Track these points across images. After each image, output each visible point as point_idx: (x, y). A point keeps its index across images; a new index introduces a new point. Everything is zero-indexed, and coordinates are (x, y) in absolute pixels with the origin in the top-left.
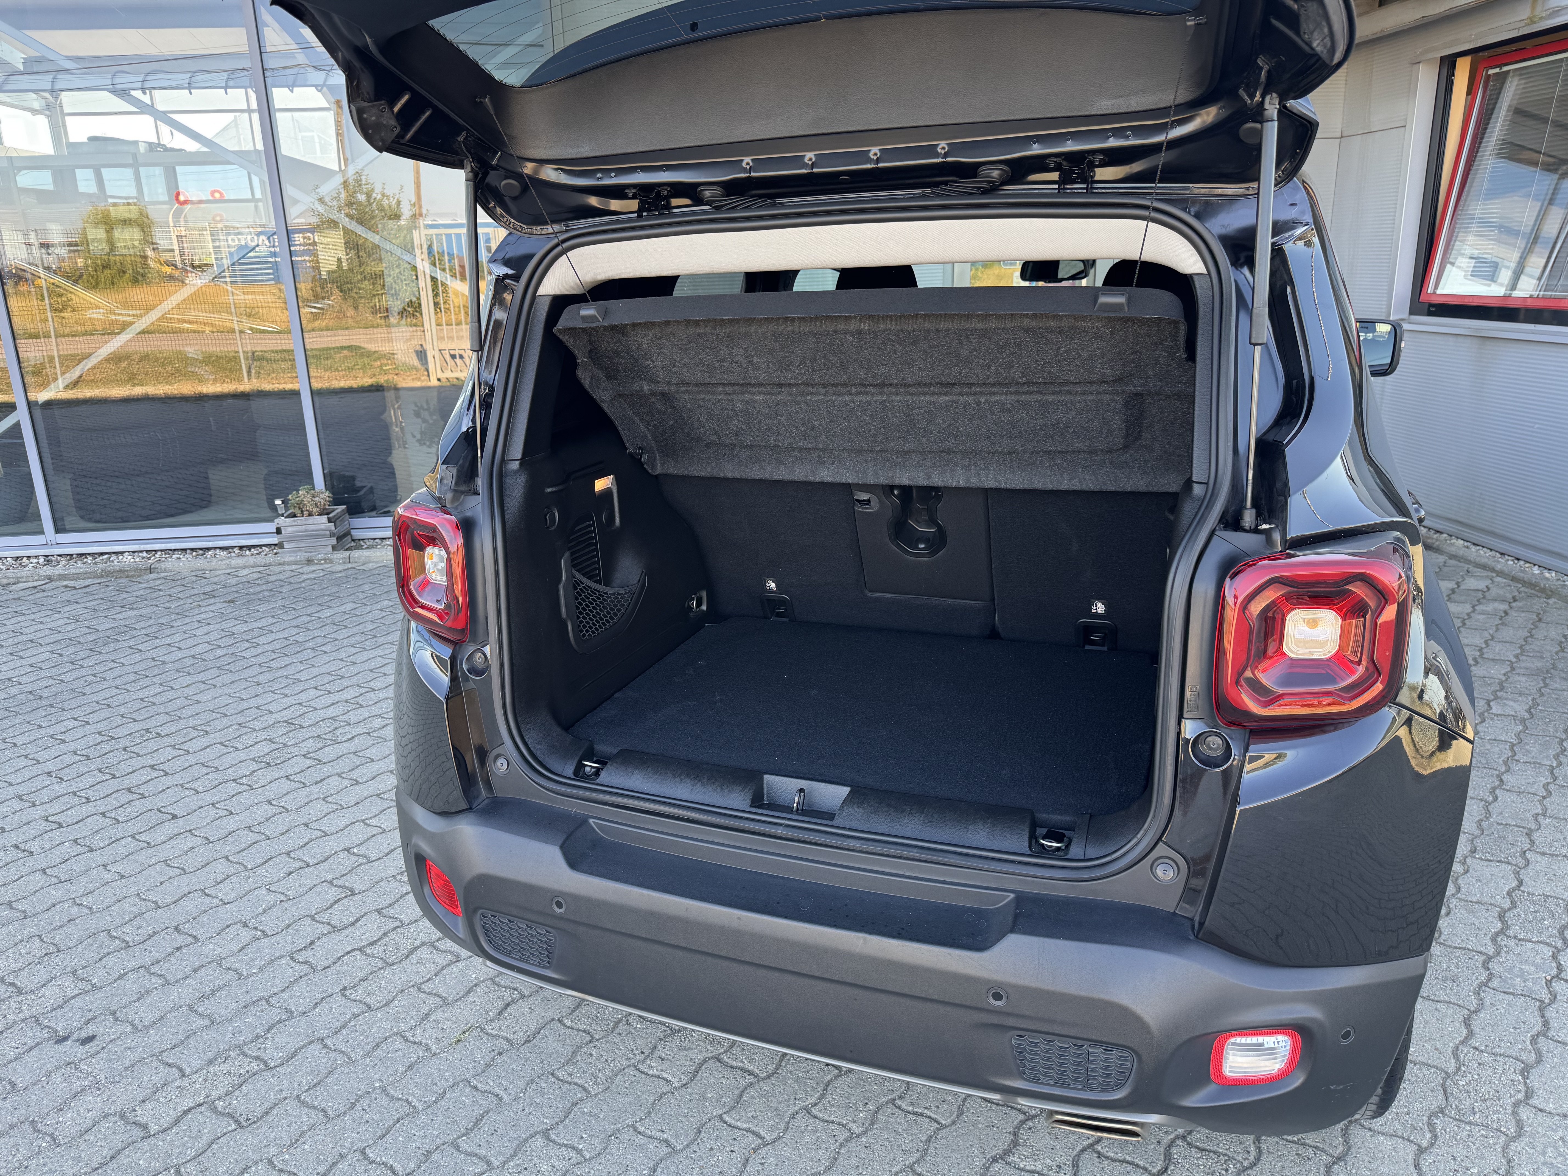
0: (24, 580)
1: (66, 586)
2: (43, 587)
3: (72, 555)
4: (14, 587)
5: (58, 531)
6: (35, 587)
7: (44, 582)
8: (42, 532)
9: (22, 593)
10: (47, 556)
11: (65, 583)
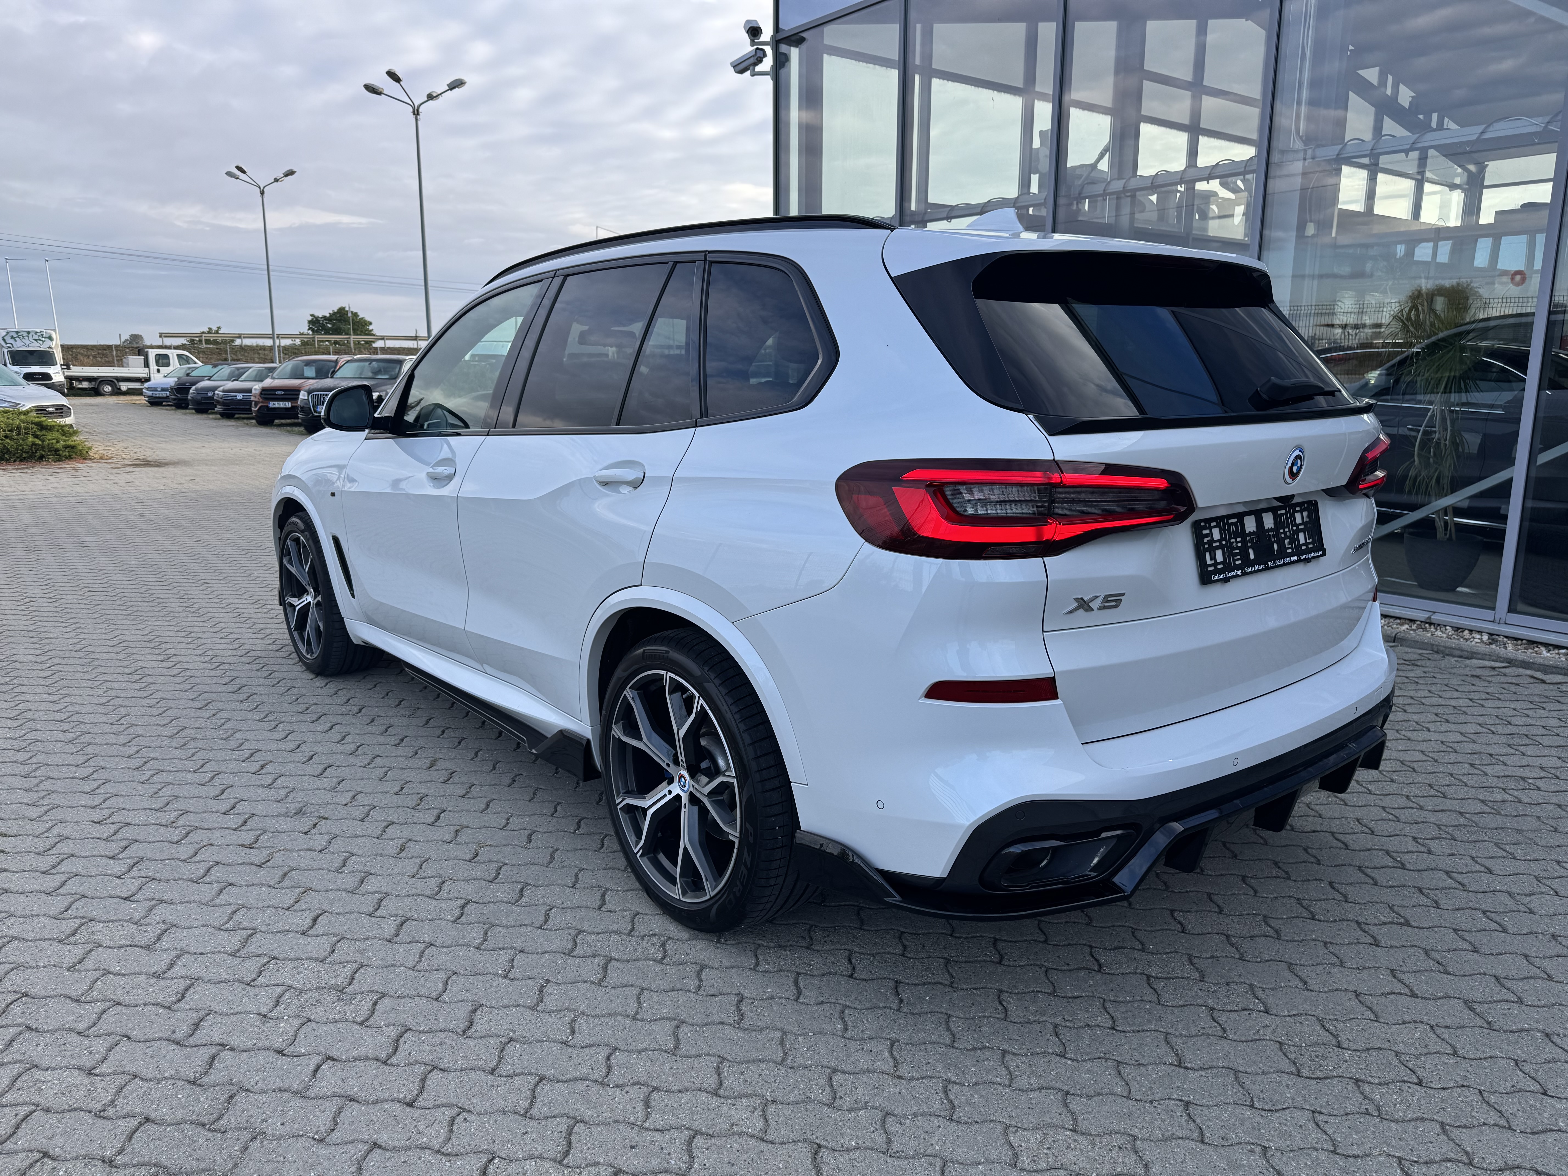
0: (1479, 656)
1: (1532, 677)
2: (1503, 670)
3: (1522, 640)
4: (1468, 662)
5: (1511, 610)
6: (1494, 668)
7: (1504, 665)
8: (1493, 609)
9: (1479, 672)
10: (1491, 634)
11: (1529, 672)
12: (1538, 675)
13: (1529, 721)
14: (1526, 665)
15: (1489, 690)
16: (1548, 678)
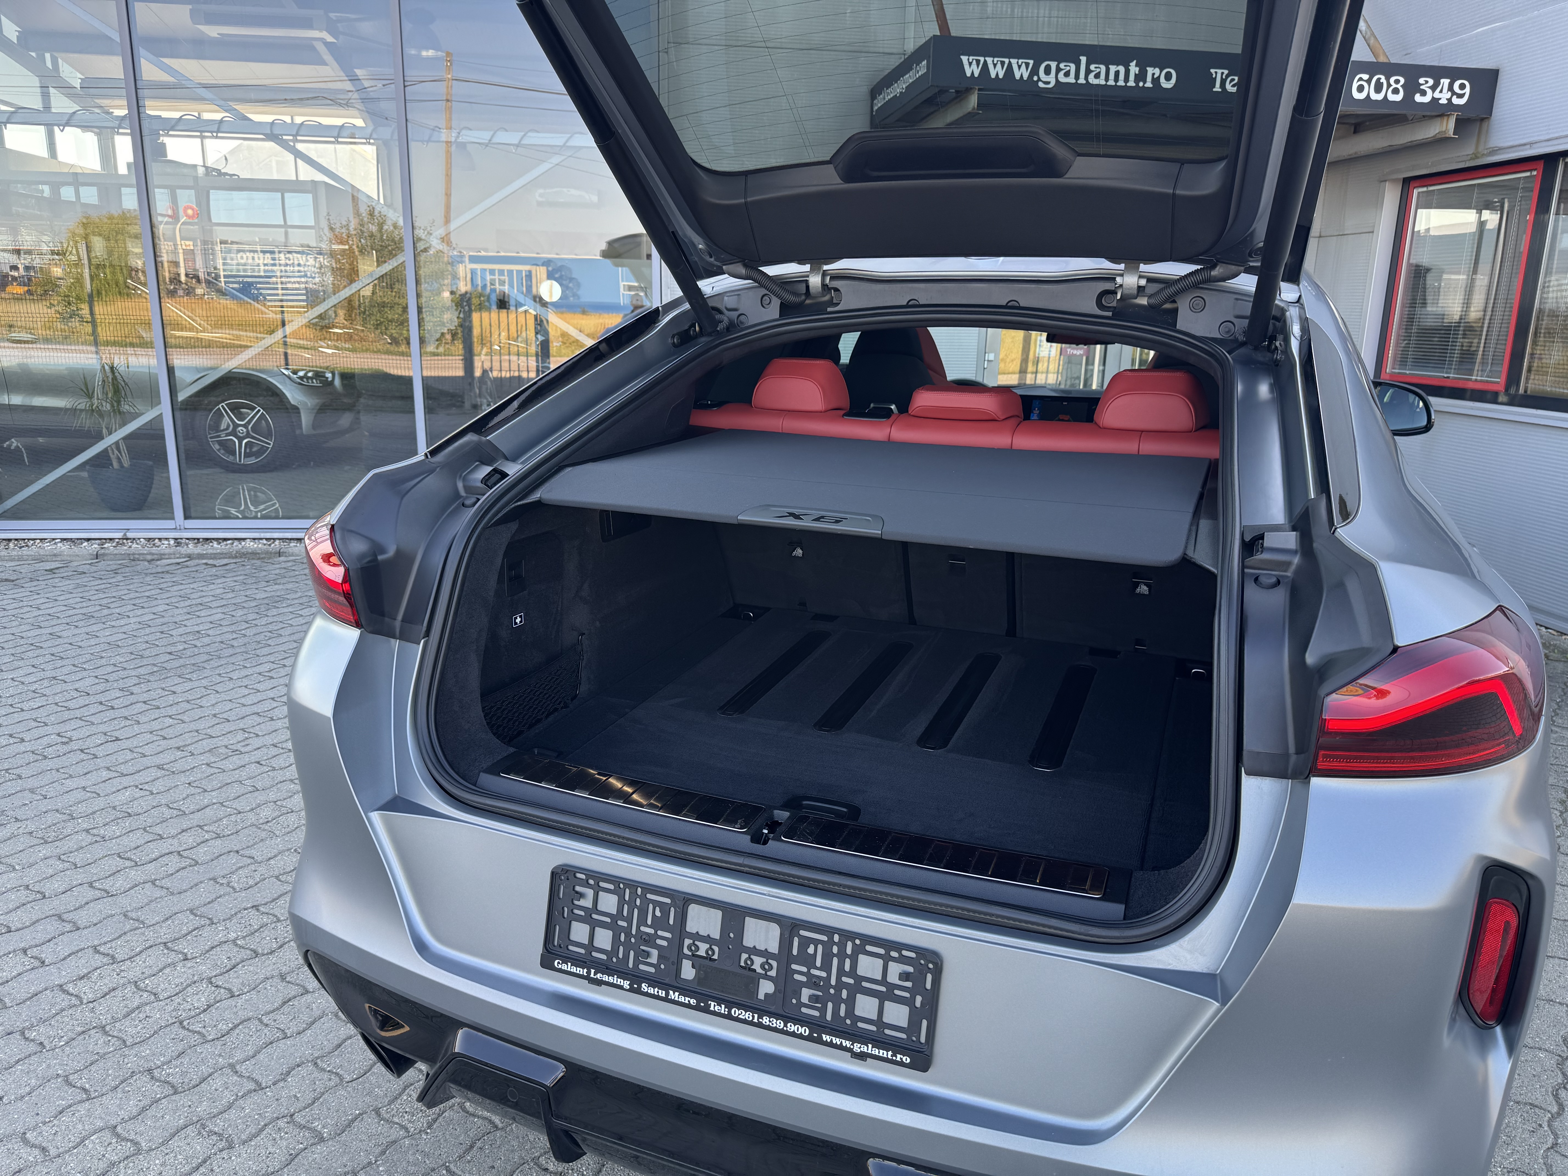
0: (167, 557)
2: (186, 563)
3: (198, 539)
5: (187, 517)
6: (178, 564)
7: (186, 559)
8: (173, 518)
9: (168, 568)
10: (176, 539)
11: (204, 561)
12: (210, 562)
13: (204, 594)
14: (201, 556)
15: (174, 579)
16: (217, 562)
